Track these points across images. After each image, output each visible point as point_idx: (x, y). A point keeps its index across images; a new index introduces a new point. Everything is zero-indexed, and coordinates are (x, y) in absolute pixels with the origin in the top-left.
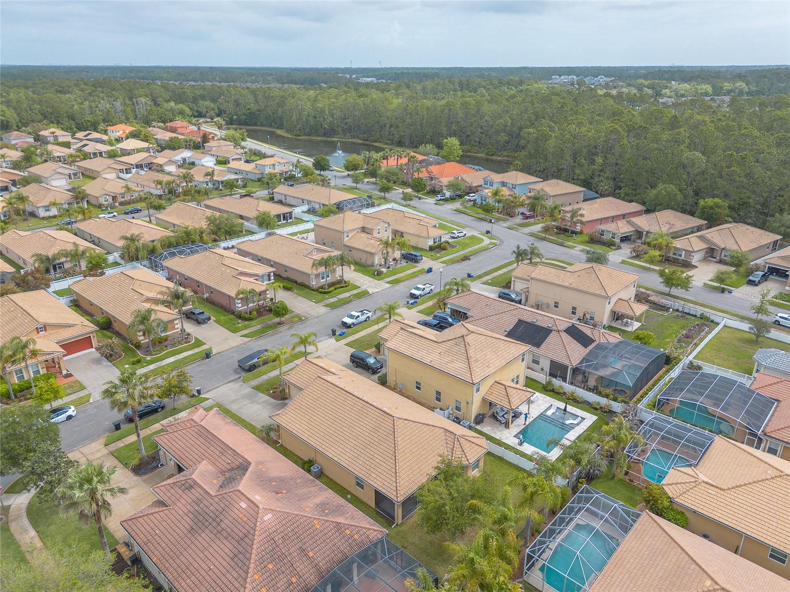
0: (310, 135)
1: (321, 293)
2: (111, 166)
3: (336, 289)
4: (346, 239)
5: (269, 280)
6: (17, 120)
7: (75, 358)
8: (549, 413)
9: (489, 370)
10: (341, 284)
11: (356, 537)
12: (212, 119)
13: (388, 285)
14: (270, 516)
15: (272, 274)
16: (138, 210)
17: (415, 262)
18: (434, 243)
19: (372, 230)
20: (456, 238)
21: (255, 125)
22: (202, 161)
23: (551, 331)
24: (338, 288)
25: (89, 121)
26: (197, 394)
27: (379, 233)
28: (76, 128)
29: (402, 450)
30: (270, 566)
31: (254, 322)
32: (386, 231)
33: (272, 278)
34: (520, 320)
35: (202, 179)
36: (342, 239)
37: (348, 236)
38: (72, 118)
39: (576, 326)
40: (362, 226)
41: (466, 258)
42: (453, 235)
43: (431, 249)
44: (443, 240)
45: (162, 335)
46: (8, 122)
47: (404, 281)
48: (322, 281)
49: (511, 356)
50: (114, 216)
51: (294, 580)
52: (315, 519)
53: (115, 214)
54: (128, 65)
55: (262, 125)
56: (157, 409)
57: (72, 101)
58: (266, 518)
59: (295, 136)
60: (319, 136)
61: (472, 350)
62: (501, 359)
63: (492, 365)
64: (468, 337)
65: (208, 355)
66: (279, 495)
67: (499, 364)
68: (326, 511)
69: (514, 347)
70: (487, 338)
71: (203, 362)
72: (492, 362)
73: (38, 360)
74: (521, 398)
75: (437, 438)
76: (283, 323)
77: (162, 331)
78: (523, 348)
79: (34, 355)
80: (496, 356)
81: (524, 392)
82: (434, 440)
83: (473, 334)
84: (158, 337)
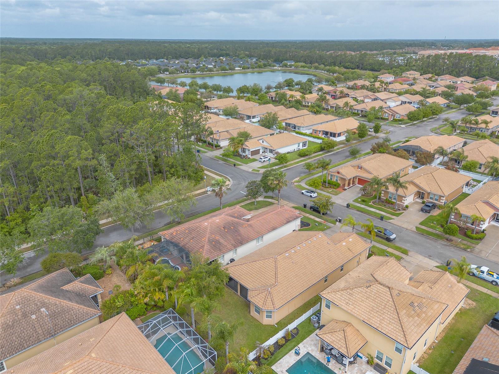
14: (207, 224)
26: (338, 221)
31: (440, 229)
45: (393, 201)
49: (378, 325)
61: (362, 290)
62: (367, 315)
63: (352, 307)
64: (379, 285)
65: (382, 218)
66: (223, 228)
67: (358, 313)
68: (214, 243)
69: (395, 329)
70: (390, 302)
71: (376, 219)
72: (357, 307)
73: (339, 175)
74: (335, 343)
75: (267, 281)
76: (451, 240)
77: (394, 199)
78: (399, 338)
79: (338, 173)
80: (368, 310)
81: (344, 346)
82: (265, 279)
83: (388, 290)
84: (390, 199)
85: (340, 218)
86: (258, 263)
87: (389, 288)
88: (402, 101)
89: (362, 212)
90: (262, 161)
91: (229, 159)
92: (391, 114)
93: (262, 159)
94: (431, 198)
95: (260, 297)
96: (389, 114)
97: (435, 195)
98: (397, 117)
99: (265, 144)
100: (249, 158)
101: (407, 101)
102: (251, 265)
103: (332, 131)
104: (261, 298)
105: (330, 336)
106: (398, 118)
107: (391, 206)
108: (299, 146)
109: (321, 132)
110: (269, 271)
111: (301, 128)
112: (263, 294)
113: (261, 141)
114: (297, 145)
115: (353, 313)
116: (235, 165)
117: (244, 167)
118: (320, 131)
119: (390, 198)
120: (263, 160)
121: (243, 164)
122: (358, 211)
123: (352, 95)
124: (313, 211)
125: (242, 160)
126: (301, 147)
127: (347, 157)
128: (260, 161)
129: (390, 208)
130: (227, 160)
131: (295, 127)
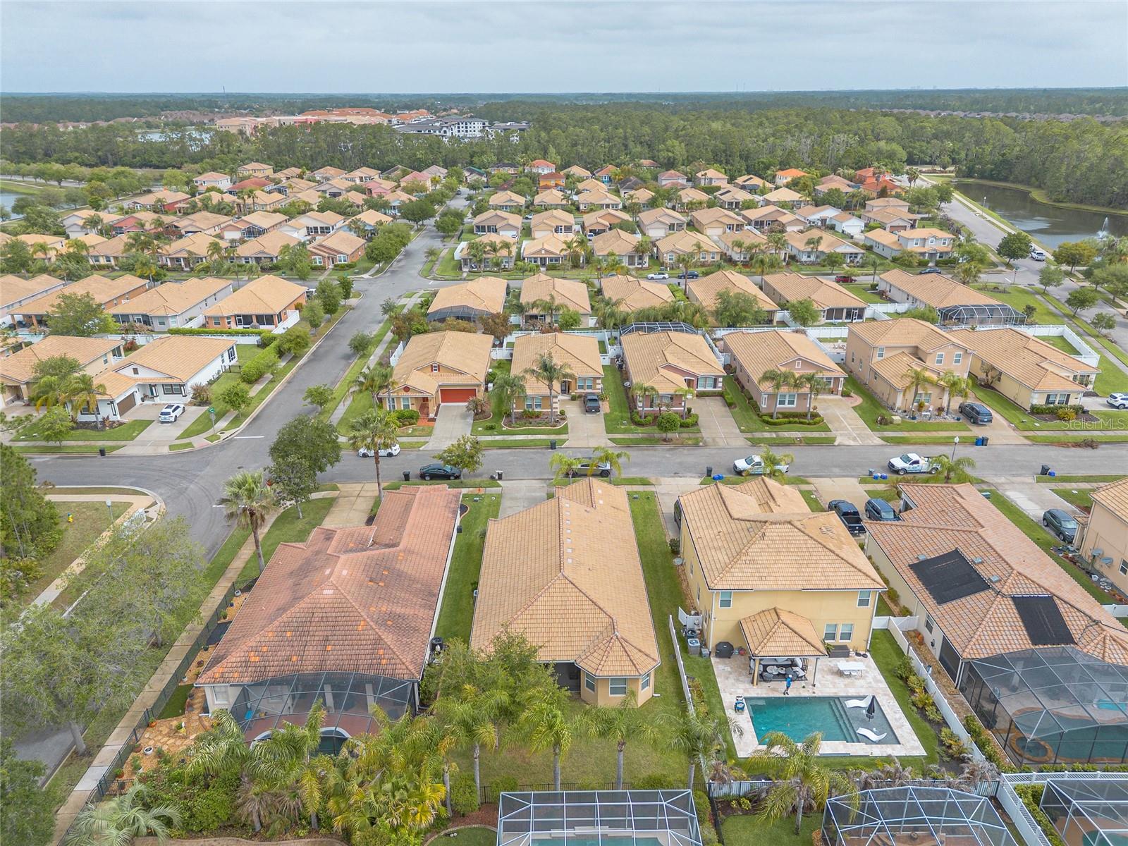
0: (1081, 202)
1: (764, 421)
2: (720, 220)
3: (790, 422)
4: (876, 359)
5: (715, 387)
6: (685, 157)
7: (455, 406)
8: (851, 704)
9: (758, 583)
10: (808, 419)
11: (384, 662)
12: (944, 168)
13: (879, 441)
14: (331, 592)
15: (721, 379)
16: (693, 276)
17: (974, 423)
18: (1048, 402)
19: (927, 354)
20: (1118, 408)
21: (1006, 179)
22: (844, 225)
23: (988, 587)
24: (795, 422)
25: (762, 163)
26: (497, 478)
27: (940, 361)
28: (746, 170)
29: (531, 612)
30: (289, 634)
31: (640, 429)
32: (957, 361)
33: (720, 385)
34: (956, 552)
35: (802, 247)
36: (870, 357)
37: (881, 355)
38: (746, 157)
39: (1057, 601)
40: (914, 344)
41: (1090, 444)
42: (1112, 401)
43: (1036, 411)
44: (1072, 402)
45: (536, 410)
46: (675, 159)
47: (915, 443)
48: (778, 406)
49: (826, 582)
50: (664, 278)
51: (294, 658)
52: (365, 620)
53: (666, 276)
54: (931, 88)
55: (1016, 181)
56: (450, 476)
57: (751, 137)
58: (325, 592)
59: (1054, 201)
60: (1097, 204)
61: (760, 546)
62: (801, 578)
63: (772, 578)
64: (774, 526)
65: (553, 446)
66: (370, 583)
67: (788, 583)
68: (389, 623)
69: (847, 574)
70: (810, 542)
71: (544, 451)
72: (777, 574)
73: (410, 394)
74: (789, 649)
75: (592, 625)
76: (670, 441)
77: (538, 406)
78: (863, 582)
79: (407, 389)
80: (795, 570)
81: (805, 643)
82: (584, 625)
83: (790, 526)
84: (530, 410)
85: (500, 472)
86: (539, 603)
87: (790, 523)
88: (308, 228)
89: (509, 448)
90: (172, 419)
91: (64, 443)
92: (327, 255)
93: (169, 414)
94: (581, 387)
95: (614, 658)
96: (324, 257)
97: (585, 379)
98: (341, 260)
99: (145, 375)
100: (121, 424)
101: (319, 225)
102: (529, 617)
103: (261, 312)
104: (619, 658)
105: (774, 644)
106: (343, 262)
107: (537, 420)
108: (223, 361)
109: (232, 320)
110: (577, 607)
111: (170, 320)
112: (614, 649)
113: (128, 372)
114: (220, 359)
115: (782, 587)
116: (102, 452)
117: (132, 449)
118: (228, 318)
119: (530, 406)
120: (173, 415)
121: (123, 443)
122: (500, 448)
123: (185, 227)
124: (431, 479)
125: (102, 433)
126: (227, 363)
127: (348, 357)
128: (163, 422)
129: (538, 424)
130: (59, 447)
131: (147, 320)
